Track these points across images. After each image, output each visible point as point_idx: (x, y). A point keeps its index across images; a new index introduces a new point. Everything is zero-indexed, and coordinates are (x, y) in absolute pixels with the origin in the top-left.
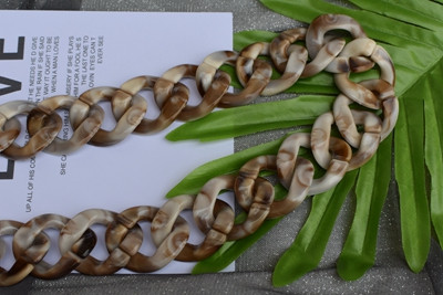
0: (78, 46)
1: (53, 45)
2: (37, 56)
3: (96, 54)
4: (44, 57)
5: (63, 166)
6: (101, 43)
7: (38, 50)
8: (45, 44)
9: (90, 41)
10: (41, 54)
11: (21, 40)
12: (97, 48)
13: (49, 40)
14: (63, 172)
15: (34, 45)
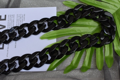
0: (19, 17)
1: (13, 16)
2: (9, 19)
3: (23, 19)
4: (11, 19)
5: (15, 46)
6: (24, 16)
7: (9, 18)
8: (11, 16)
9: (22, 15)
10: (10, 19)
11: (5, 16)
12: (23, 17)
13: (12, 15)
14: (15, 47)
15: (9, 17)
